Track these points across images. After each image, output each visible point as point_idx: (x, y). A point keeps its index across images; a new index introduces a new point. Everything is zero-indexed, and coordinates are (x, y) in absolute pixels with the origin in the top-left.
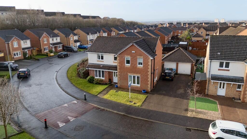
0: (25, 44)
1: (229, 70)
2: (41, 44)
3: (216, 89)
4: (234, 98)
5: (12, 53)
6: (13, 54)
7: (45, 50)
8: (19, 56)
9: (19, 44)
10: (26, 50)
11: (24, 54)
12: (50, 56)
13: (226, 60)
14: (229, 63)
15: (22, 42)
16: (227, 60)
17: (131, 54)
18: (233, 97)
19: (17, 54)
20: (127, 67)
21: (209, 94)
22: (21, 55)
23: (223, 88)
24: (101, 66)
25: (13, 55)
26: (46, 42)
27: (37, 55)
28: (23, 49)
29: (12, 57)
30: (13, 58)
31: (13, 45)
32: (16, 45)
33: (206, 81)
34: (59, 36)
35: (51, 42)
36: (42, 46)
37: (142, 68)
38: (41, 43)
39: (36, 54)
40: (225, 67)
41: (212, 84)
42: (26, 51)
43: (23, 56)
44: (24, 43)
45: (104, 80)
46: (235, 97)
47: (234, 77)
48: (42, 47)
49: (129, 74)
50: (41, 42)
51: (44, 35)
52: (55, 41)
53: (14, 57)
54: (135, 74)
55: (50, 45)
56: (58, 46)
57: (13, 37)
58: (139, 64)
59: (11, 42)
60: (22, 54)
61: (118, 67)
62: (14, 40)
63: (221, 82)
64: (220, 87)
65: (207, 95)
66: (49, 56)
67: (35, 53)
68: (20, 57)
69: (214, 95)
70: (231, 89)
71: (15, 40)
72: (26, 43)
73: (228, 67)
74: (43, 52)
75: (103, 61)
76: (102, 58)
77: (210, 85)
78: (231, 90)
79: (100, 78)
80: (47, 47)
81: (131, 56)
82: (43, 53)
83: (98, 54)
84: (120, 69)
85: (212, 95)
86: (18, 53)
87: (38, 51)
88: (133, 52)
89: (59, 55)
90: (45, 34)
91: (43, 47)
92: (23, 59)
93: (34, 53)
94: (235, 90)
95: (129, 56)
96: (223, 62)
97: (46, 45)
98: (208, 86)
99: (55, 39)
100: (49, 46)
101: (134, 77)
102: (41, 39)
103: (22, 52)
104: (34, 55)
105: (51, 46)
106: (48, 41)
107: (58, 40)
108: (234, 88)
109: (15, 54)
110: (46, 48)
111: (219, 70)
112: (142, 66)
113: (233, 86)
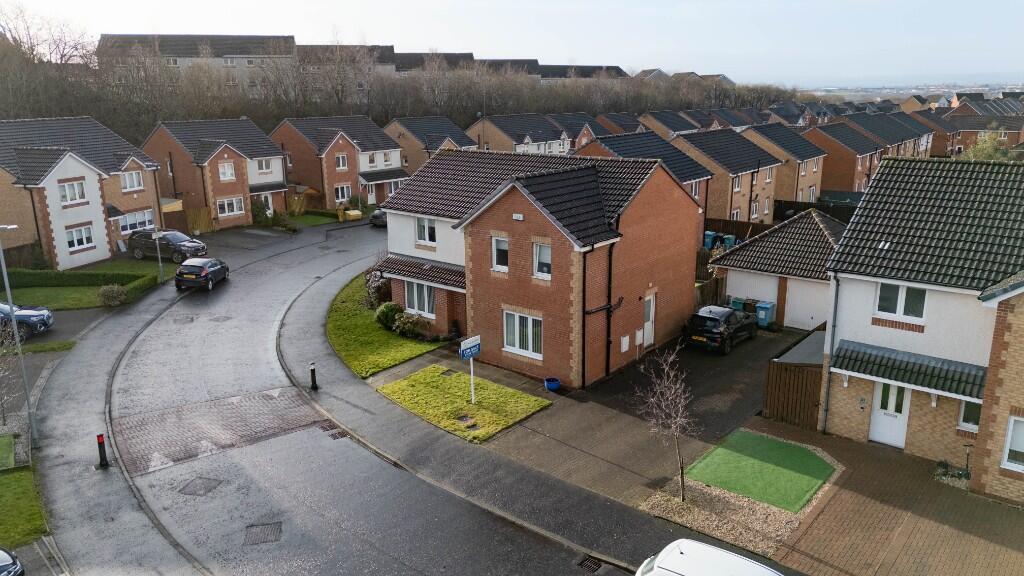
0: (264, 171)
1: (920, 329)
2: (325, 176)
3: (866, 410)
4: (944, 465)
5: (211, 200)
6: (215, 204)
7: (338, 197)
8: (236, 212)
9: (240, 172)
10: (268, 193)
11: (257, 208)
12: (345, 221)
13: (908, 279)
14: (923, 292)
15: (251, 165)
16: (915, 280)
17: (508, 226)
18: (941, 458)
19: (231, 205)
20: (495, 279)
21: (832, 431)
22: (243, 212)
23: (899, 409)
24: (427, 267)
25: (215, 209)
26: (342, 168)
27: (307, 213)
28: (255, 189)
29: (213, 217)
30: (216, 219)
31: (215, 173)
32: (227, 173)
33: (818, 370)
34: (396, 146)
35: (364, 165)
36: (326, 181)
37: (549, 284)
38: (325, 171)
39: (303, 210)
40: (907, 312)
41: (846, 385)
42: (266, 198)
43: (251, 216)
44: (260, 167)
45: (434, 322)
46: (953, 461)
47: (944, 361)
48: (326, 186)
49: (507, 309)
50: (324, 165)
51: (337, 141)
52: (380, 164)
53: (220, 215)
54: (526, 311)
55: (361, 179)
56: (390, 183)
57: (219, 144)
58: (540, 270)
59: (209, 164)
60: (249, 207)
61: (469, 277)
62: (220, 157)
63: (887, 381)
64: (884, 406)
65: (824, 432)
66: (341, 219)
67: (298, 204)
68: (239, 218)
69: (854, 438)
70: (932, 420)
71: (226, 156)
72: (268, 167)
73: (919, 314)
74: (328, 203)
75: (433, 249)
76: (432, 238)
77: (835, 389)
78: (930, 422)
79: (420, 312)
80: (349, 184)
81: (511, 233)
82: (328, 207)
83: (419, 219)
84: (474, 283)
85: (846, 435)
86: (235, 204)
87: (310, 198)
88: (516, 216)
89: (375, 217)
90: (340, 138)
91: (330, 184)
92: (249, 227)
93: (295, 206)
94: (950, 427)
95: (504, 234)
96: (897, 288)
97: (343, 177)
98: (828, 394)
99: (379, 156)
100: (355, 183)
101: (523, 321)
102: (323, 156)
103: (249, 201)
104: (292, 214)
105: (363, 181)
106: (353, 162)
107: (394, 160)
108: (945, 418)
109: (222, 208)
110: (342, 188)
111: (876, 321)
112: (547, 277)
113: (942, 408)
